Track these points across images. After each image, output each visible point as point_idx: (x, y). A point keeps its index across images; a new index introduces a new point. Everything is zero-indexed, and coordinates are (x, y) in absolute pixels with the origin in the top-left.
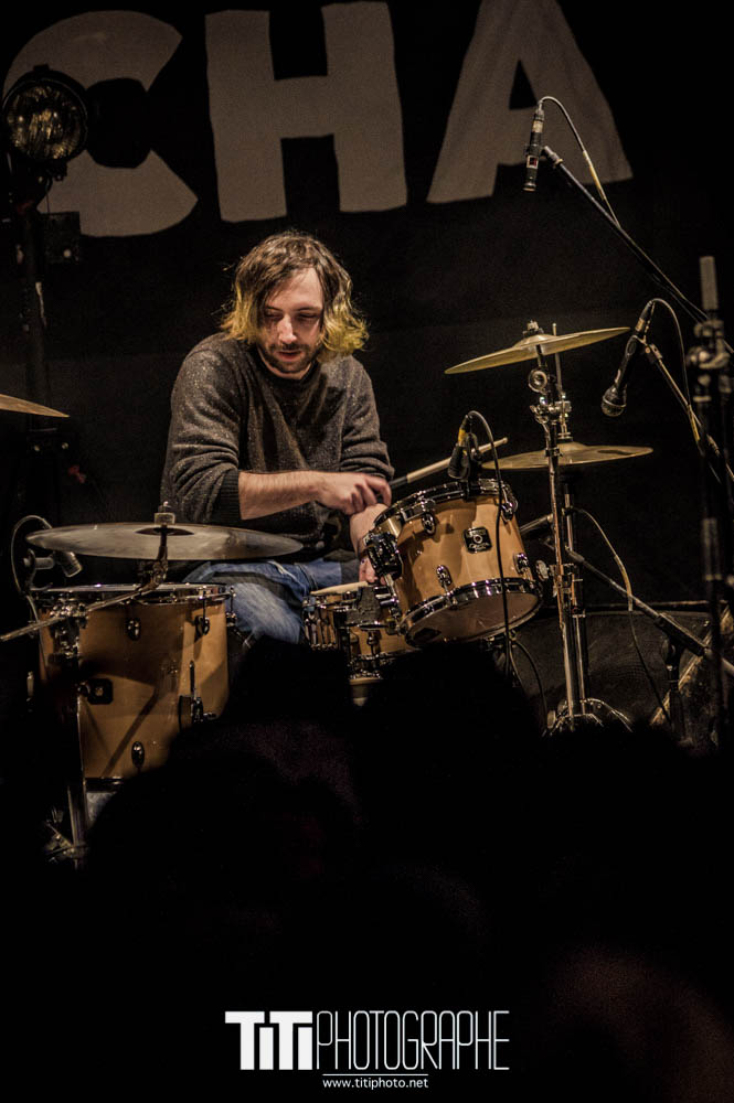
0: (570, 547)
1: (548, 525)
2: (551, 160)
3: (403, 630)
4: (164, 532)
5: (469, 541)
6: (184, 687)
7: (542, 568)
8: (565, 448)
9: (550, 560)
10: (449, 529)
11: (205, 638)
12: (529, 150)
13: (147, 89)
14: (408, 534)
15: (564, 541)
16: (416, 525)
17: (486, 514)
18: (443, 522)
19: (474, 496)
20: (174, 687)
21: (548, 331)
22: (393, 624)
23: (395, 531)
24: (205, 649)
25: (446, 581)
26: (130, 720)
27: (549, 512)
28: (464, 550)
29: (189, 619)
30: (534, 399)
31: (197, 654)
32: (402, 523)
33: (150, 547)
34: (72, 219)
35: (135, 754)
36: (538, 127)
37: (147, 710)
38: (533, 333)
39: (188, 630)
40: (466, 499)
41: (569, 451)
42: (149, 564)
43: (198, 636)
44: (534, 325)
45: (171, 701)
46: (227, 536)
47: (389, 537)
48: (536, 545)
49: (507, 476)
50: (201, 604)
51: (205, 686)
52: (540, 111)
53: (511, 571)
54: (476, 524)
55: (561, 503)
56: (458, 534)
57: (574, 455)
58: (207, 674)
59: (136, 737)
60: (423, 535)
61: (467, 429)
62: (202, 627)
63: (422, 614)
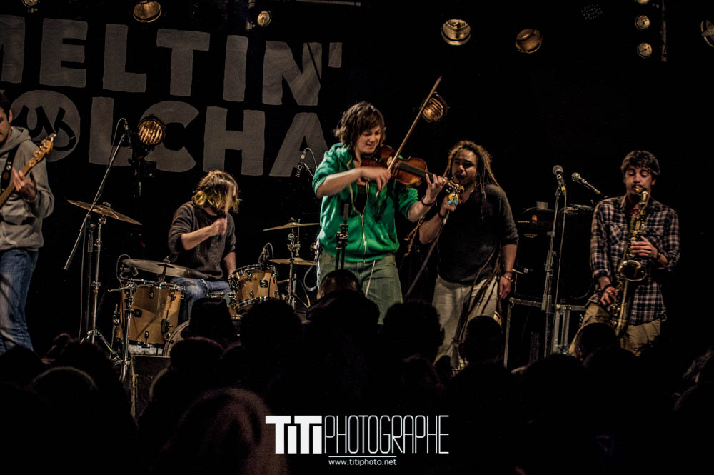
0: (294, 291)
1: (287, 283)
2: (305, 168)
3: (236, 309)
4: (166, 266)
5: (261, 284)
6: (164, 316)
7: (284, 296)
8: (296, 259)
9: (286, 294)
10: (256, 279)
11: (173, 302)
12: (299, 164)
13: (185, 127)
14: (242, 278)
15: (292, 289)
16: (245, 276)
17: (267, 276)
18: (254, 276)
19: (265, 270)
20: (161, 315)
21: (297, 222)
22: (233, 307)
23: (239, 277)
24: (173, 305)
25: (252, 296)
26: (146, 324)
27: (288, 278)
28: (259, 286)
29: (169, 295)
30: (289, 242)
31: (170, 306)
32: (241, 275)
33: (160, 270)
34: (154, 164)
35: (146, 335)
36: (303, 157)
37: (152, 322)
38: (292, 221)
39: (169, 298)
40: (262, 270)
41: (298, 260)
42: (159, 275)
43: (171, 300)
44: (292, 219)
45: (160, 320)
46: (185, 270)
47: (236, 279)
48: (282, 288)
49: (276, 265)
50: (174, 291)
51: (171, 317)
52: (304, 152)
53: (273, 295)
54: (264, 279)
55: (293, 276)
56: (258, 281)
57: (299, 262)
58: (172, 313)
59: (147, 330)
60: (247, 279)
61: (266, 248)
62: (173, 298)
63: (243, 304)
